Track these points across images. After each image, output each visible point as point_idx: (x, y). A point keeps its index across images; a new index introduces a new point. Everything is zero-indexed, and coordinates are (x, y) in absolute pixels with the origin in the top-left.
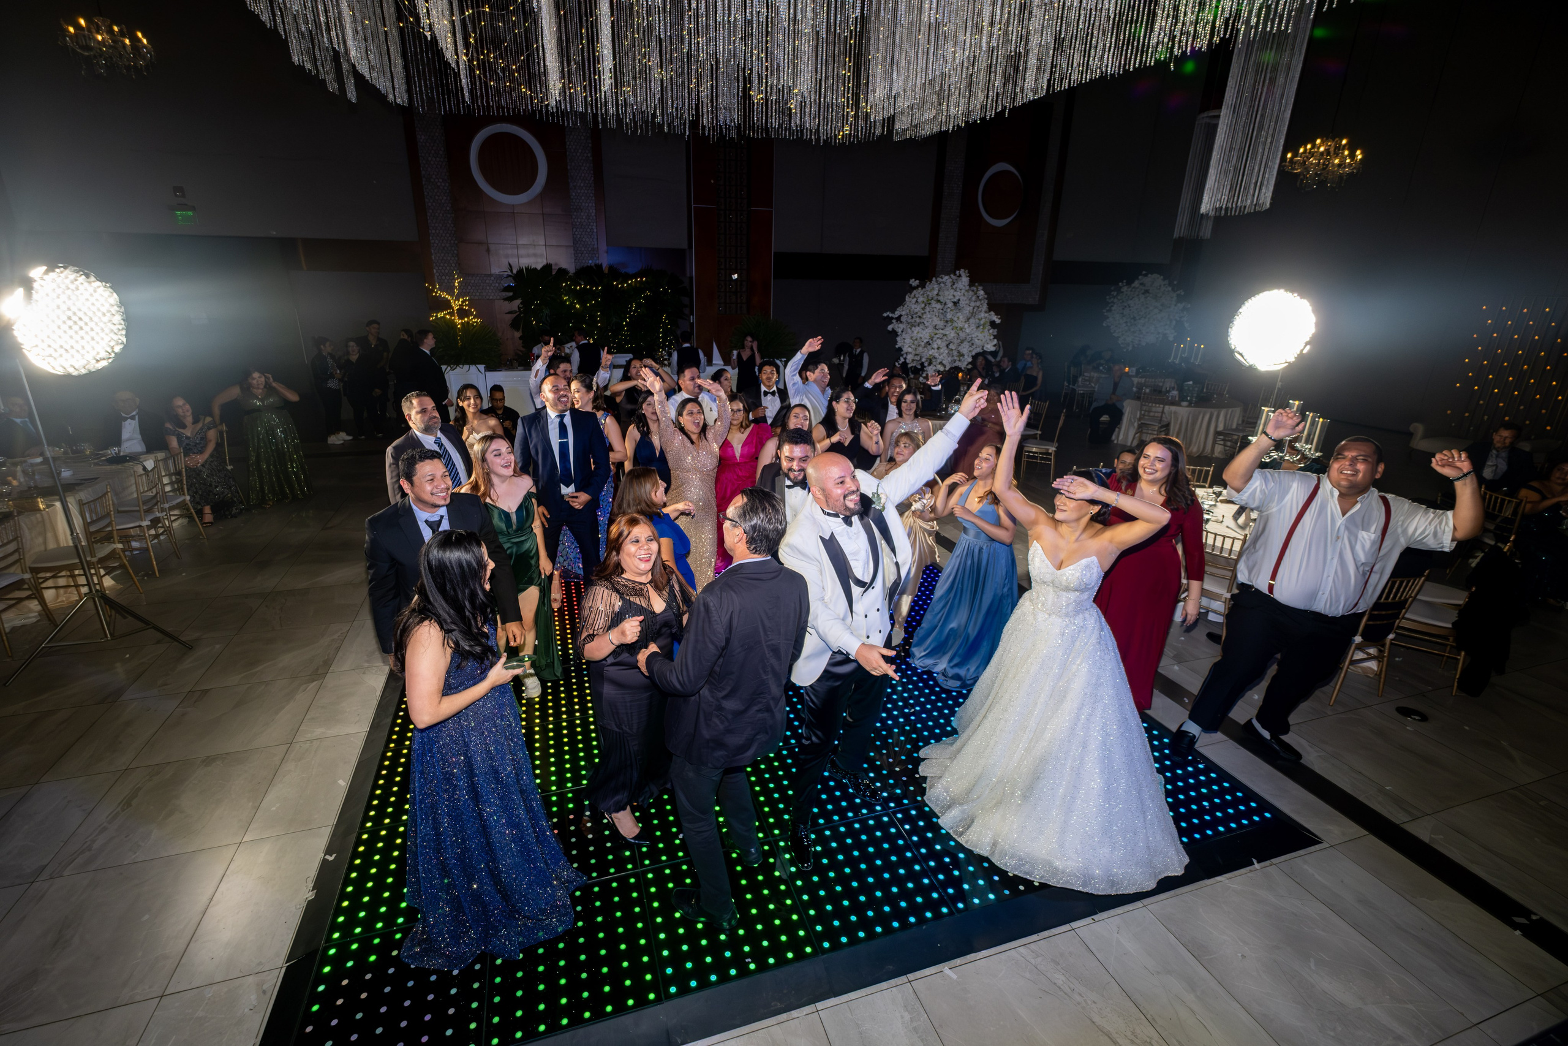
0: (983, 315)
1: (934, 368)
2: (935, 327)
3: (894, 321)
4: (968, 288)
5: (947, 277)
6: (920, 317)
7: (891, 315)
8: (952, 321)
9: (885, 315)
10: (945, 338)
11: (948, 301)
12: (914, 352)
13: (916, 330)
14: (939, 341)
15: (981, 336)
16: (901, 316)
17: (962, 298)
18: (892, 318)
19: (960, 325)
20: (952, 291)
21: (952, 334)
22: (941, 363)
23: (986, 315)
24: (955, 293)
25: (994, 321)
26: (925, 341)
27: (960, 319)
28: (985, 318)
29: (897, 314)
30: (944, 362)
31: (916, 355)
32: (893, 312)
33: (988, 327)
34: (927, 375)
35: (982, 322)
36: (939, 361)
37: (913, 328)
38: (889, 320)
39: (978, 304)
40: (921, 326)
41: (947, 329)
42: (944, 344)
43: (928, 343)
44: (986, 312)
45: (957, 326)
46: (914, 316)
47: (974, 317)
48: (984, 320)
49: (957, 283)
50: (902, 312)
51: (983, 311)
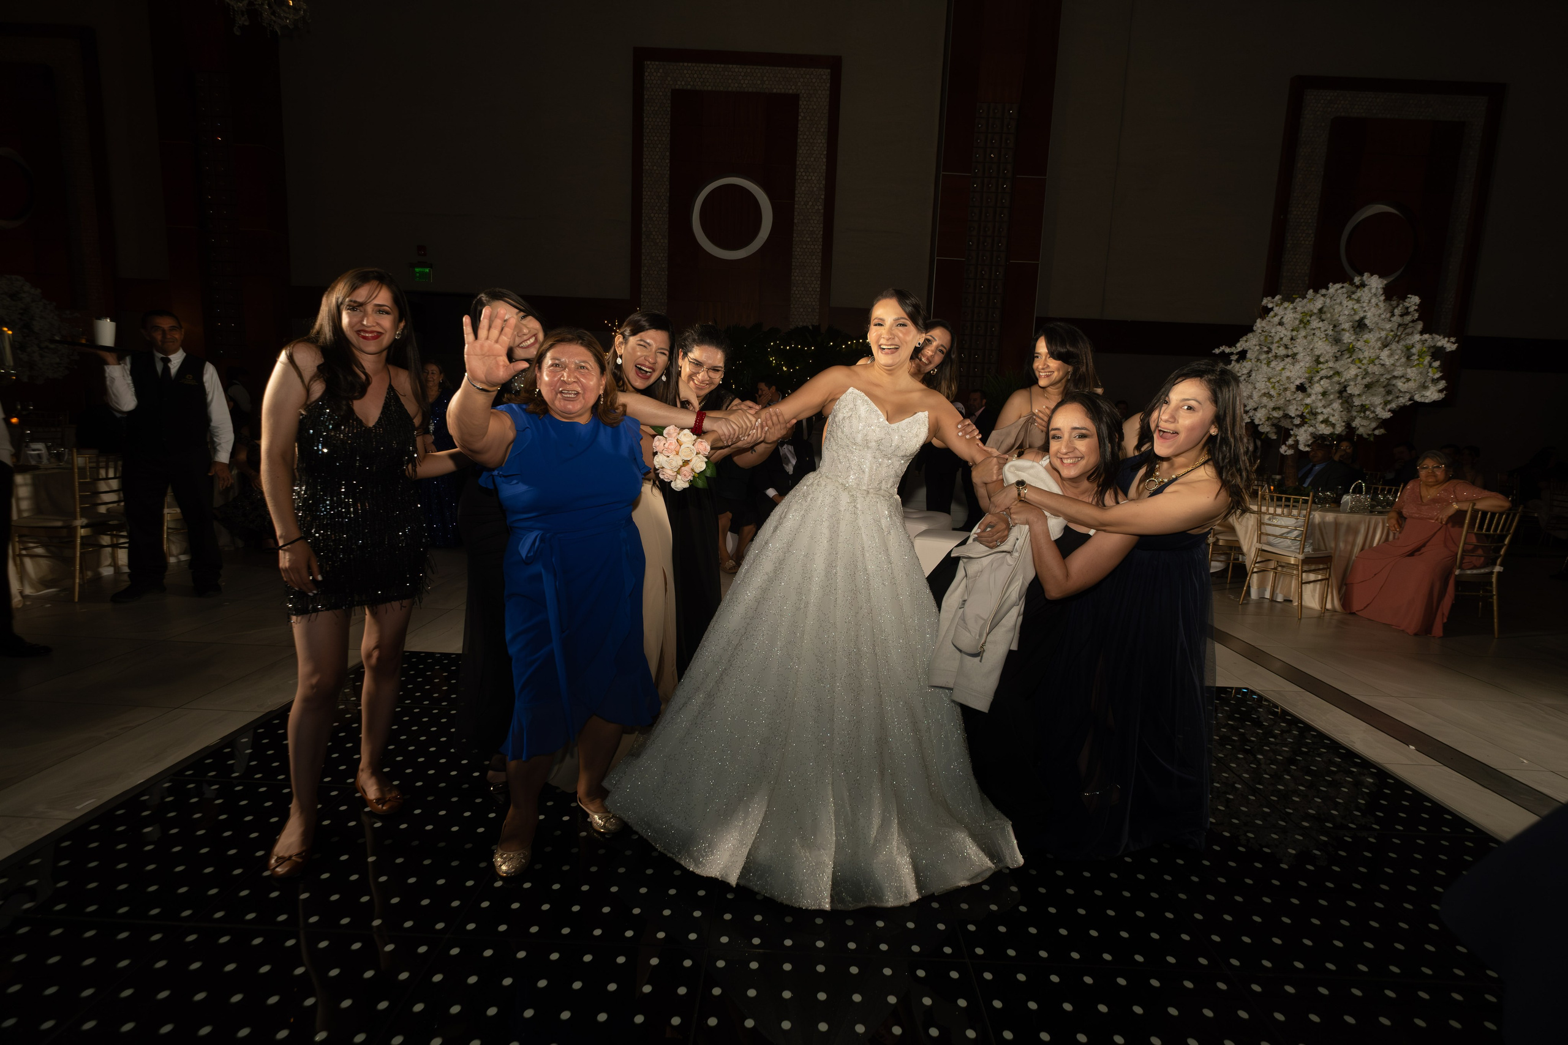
0: (1417, 337)
2: (1317, 361)
3: (1234, 357)
4: (1382, 298)
5: (1338, 286)
6: (1286, 347)
7: (1228, 350)
8: (1351, 350)
9: (1217, 351)
10: (1336, 379)
11: (1342, 319)
12: (1271, 405)
13: (1277, 365)
15: (1411, 373)
17: (1369, 314)
18: (1232, 354)
19: (1367, 354)
20: (1350, 304)
22: (1326, 421)
23: (1426, 336)
24: (1356, 306)
25: (1442, 348)
26: (1298, 382)
27: (1369, 345)
28: (1424, 342)
29: (1240, 346)
30: (1332, 419)
31: (1274, 409)
32: (1232, 344)
33: (1428, 359)
34: (1297, 442)
35: (1414, 351)
36: (1320, 418)
37: (1273, 364)
38: (1226, 358)
40: (1289, 360)
42: (1337, 387)
43: (1301, 388)
44: (1422, 333)
45: (1361, 357)
46: (1274, 347)
47: (1398, 342)
48: (1418, 346)
49: (1358, 294)
50: (1249, 343)
51: (1416, 332)
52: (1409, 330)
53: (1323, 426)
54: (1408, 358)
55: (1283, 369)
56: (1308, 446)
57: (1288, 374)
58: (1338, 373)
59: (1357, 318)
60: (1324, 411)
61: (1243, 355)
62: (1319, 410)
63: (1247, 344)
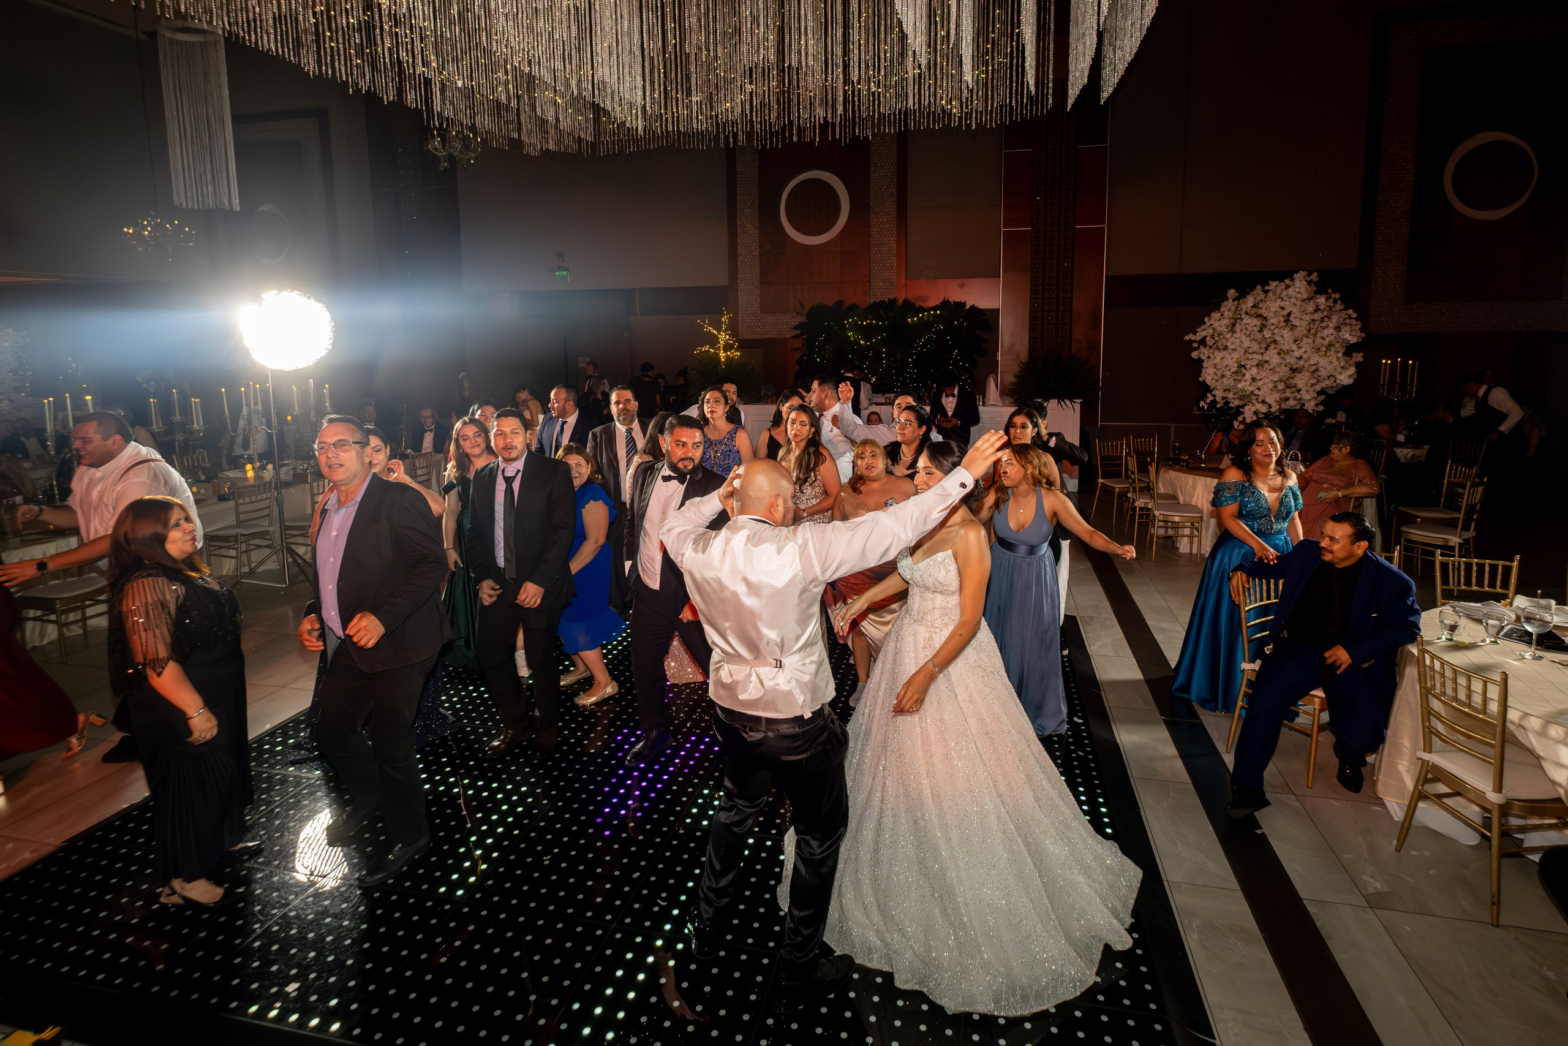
7: (1193, 338)
9: (1186, 338)
12: (1223, 387)
22: (1263, 401)
31: (1226, 391)
47: (1315, 335)
54: (1318, 350)
60: (1259, 393)
61: (1203, 342)
62: (1256, 392)
63: (1204, 334)
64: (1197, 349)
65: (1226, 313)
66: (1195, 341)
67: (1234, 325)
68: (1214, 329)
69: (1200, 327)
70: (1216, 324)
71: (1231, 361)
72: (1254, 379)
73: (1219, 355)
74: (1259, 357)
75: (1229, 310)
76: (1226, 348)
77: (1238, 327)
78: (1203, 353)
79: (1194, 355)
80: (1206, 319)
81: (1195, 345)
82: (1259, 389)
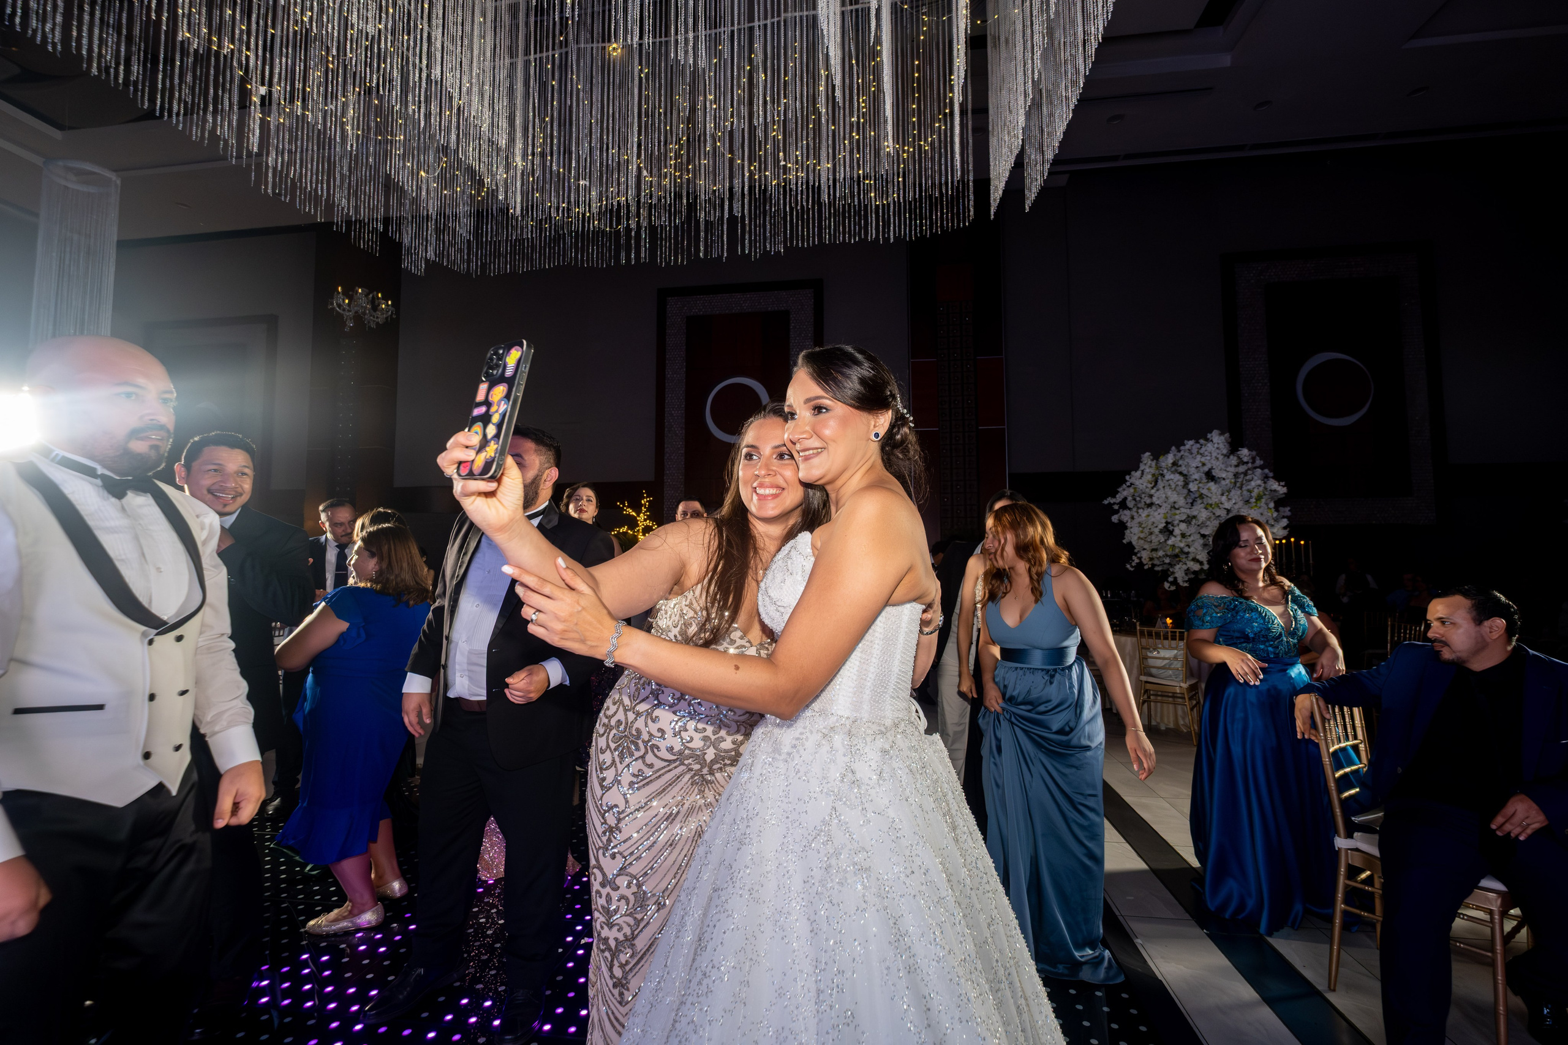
0: (1254, 484)
1: (1185, 567)
3: (1118, 508)
4: (1226, 451)
5: (1191, 442)
6: (1150, 496)
7: (1112, 502)
9: (1105, 503)
12: (1149, 548)
14: (1183, 526)
16: (1125, 499)
17: (1217, 465)
19: (1214, 500)
21: (1203, 515)
22: (1194, 559)
24: (1206, 461)
25: (1277, 492)
28: (1260, 487)
30: (1198, 557)
32: (1114, 496)
34: (1175, 578)
35: (1254, 494)
36: (1190, 557)
37: (1140, 511)
38: (1111, 510)
39: (1242, 469)
41: (1195, 508)
44: (1259, 480)
45: (1210, 502)
46: (1143, 496)
47: (1241, 488)
48: (1256, 491)
49: (1203, 449)
50: (1124, 492)
51: (1256, 478)
52: (1248, 477)
53: (1192, 563)
54: (1247, 502)
55: (1148, 516)
56: (1186, 581)
57: (1153, 520)
58: (1194, 517)
59: (1206, 469)
60: (1190, 550)
61: (1123, 505)
62: (1186, 550)
63: (1125, 493)
64: (1117, 512)
65: (1148, 470)
66: (1114, 503)
67: (1156, 482)
68: (1135, 488)
69: (1120, 485)
70: (1137, 482)
71: (1158, 518)
72: (1183, 535)
73: (1144, 513)
74: (1188, 511)
75: (1150, 467)
76: (1150, 505)
77: (1160, 484)
78: (1125, 515)
79: (1115, 519)
80: (1127, 477)
81: (1116, 507)
82: (1188, 546)
